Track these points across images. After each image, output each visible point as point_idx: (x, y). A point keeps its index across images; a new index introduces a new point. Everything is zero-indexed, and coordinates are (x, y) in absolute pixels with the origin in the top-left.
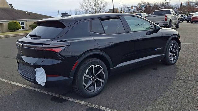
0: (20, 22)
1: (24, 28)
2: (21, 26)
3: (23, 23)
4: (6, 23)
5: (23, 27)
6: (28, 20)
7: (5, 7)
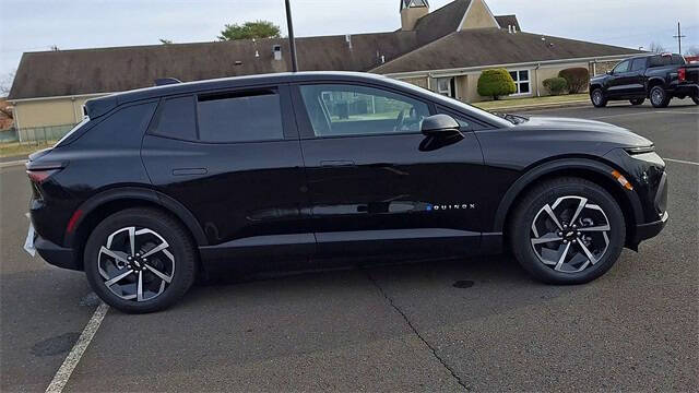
0: (518, 70)
1: (528, 91)
2: (519, 82)
3: (524, 75)
4: (473, 76)
5: (524, 88)
6: (541, 64)
7: (483, 25)
